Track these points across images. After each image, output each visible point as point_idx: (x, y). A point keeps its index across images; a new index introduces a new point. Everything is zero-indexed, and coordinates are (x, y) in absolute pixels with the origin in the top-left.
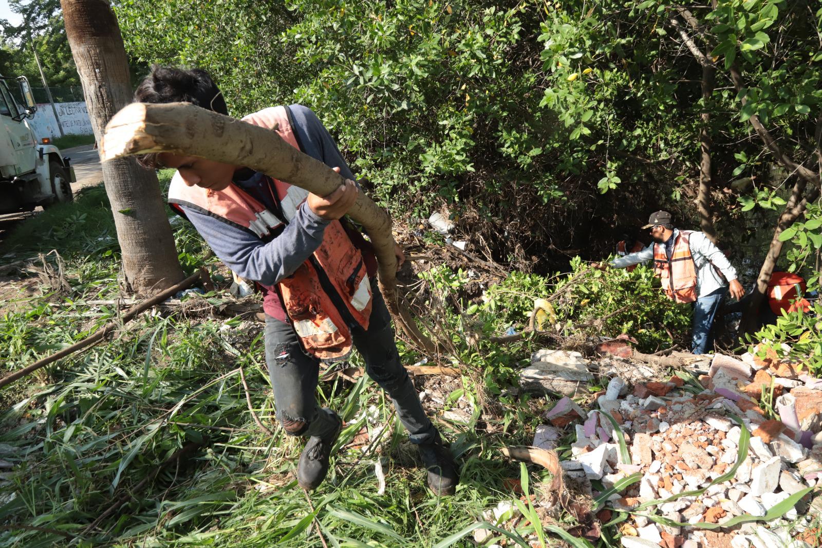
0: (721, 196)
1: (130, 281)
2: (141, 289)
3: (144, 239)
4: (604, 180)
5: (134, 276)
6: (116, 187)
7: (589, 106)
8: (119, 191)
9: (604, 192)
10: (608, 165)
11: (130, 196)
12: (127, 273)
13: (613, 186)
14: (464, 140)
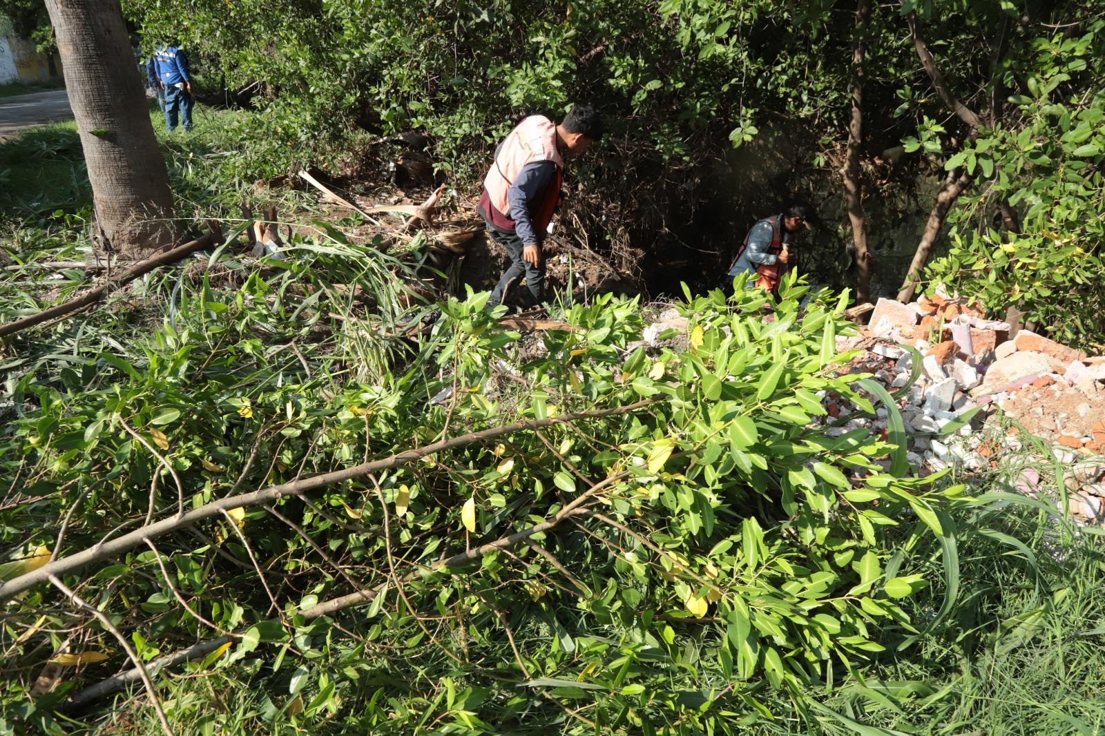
0: (871, 167)
1: (109, 235)
2: (125, 247)
3: (129, 175)
4: (738, 130)
5: (115, 228)
6: (87, 96)
7: (726, 16)
8: (90, 103)
9: (737, 145)
10: (743, 111)
11: (107, 110)
12: (103, 223)
13: (748, 138)
14: (564, 61)
